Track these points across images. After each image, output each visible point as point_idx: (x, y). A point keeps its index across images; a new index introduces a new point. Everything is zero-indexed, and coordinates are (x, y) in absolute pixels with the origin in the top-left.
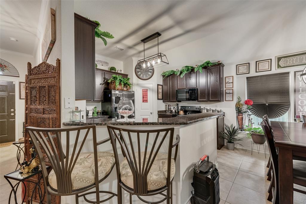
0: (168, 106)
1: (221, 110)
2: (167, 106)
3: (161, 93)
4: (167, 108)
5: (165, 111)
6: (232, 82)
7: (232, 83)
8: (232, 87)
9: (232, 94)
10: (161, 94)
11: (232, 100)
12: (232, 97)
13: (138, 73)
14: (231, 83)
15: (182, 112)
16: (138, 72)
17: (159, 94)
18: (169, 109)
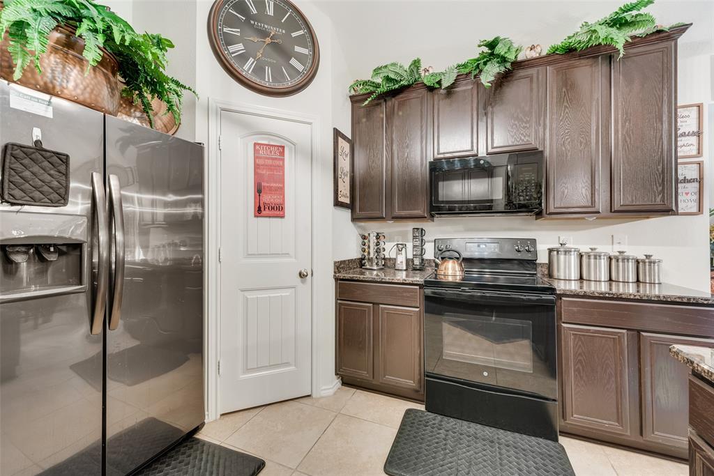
0: (378, 237)
1: (648, 257)
2: (373, 239)
3: (347, 175)
4: (372, 245)
5: (361, 263)
6: (695, 129)
7: (699, 134)
8: (695, 152)
9: (696, 185)
10: (347, 180)
11: (695, 210)
12: (696, 197)
13: (232, 48)
14: (693, 134)
15: (454, 269)
16: (229, 41)
17: (340, 181)
18: (378, 251)
